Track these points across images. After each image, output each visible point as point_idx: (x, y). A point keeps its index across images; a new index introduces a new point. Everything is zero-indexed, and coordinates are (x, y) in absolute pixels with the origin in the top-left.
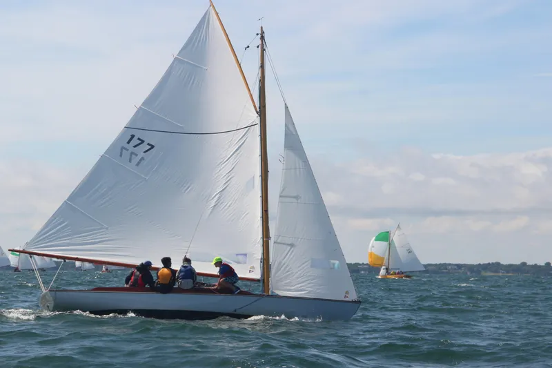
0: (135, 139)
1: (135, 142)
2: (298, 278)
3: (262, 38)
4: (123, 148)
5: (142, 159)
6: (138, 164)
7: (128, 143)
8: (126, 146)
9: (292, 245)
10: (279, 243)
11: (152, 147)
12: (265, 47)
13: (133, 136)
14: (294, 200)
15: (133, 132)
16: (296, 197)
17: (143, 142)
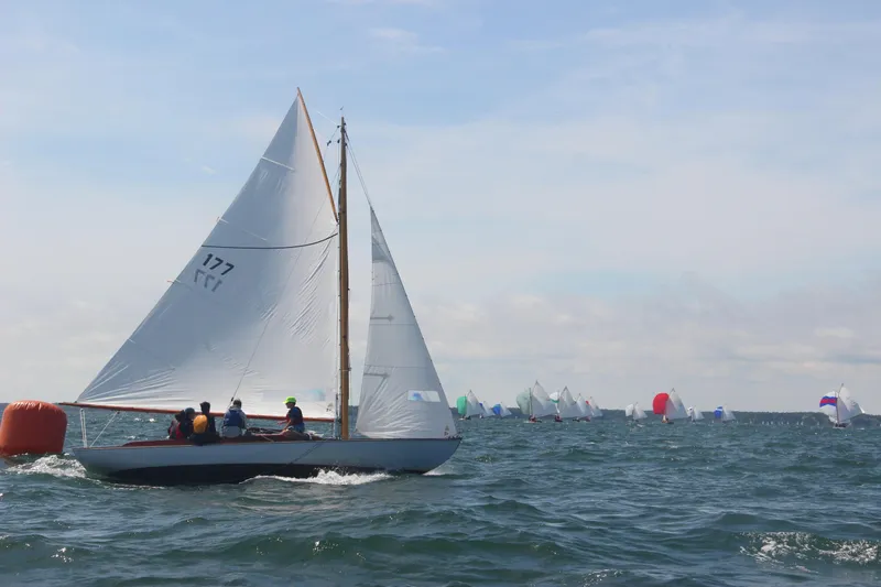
0: (213, 258)
1: (213, 262)
2: (392, 414)
3: (343, 131)
4: (198, 271)
5: (220, 282)
6: (214, 290)
7: (205, 264)
8: (203, 268)
9: (385, 376)
10: (371, 374)
11: (232, 267)
12: (346, 141)
13: (210, 256)
14: (386, 321)
15: (211, 251)
16: (390, 318)
17: (221, 261)
